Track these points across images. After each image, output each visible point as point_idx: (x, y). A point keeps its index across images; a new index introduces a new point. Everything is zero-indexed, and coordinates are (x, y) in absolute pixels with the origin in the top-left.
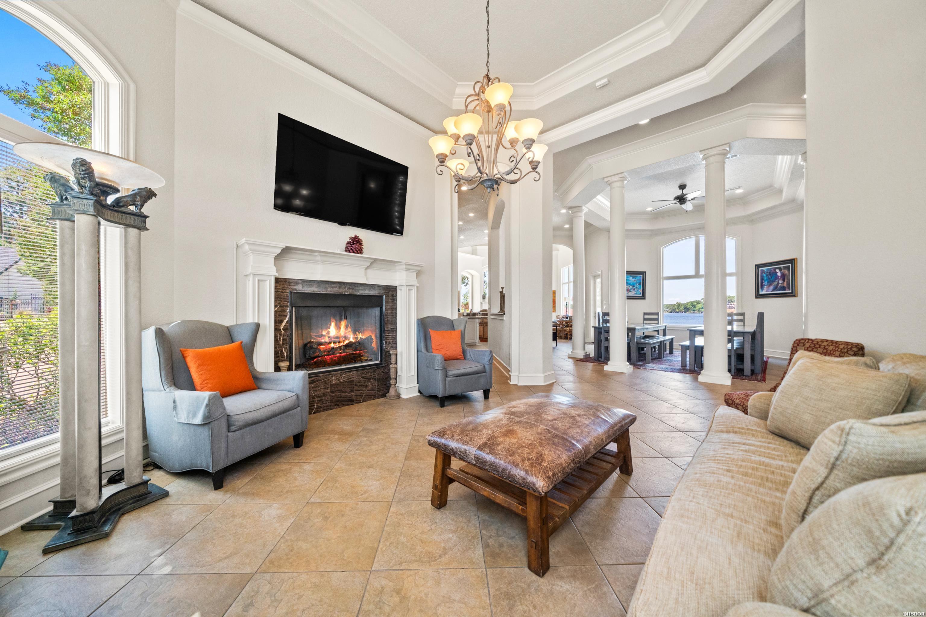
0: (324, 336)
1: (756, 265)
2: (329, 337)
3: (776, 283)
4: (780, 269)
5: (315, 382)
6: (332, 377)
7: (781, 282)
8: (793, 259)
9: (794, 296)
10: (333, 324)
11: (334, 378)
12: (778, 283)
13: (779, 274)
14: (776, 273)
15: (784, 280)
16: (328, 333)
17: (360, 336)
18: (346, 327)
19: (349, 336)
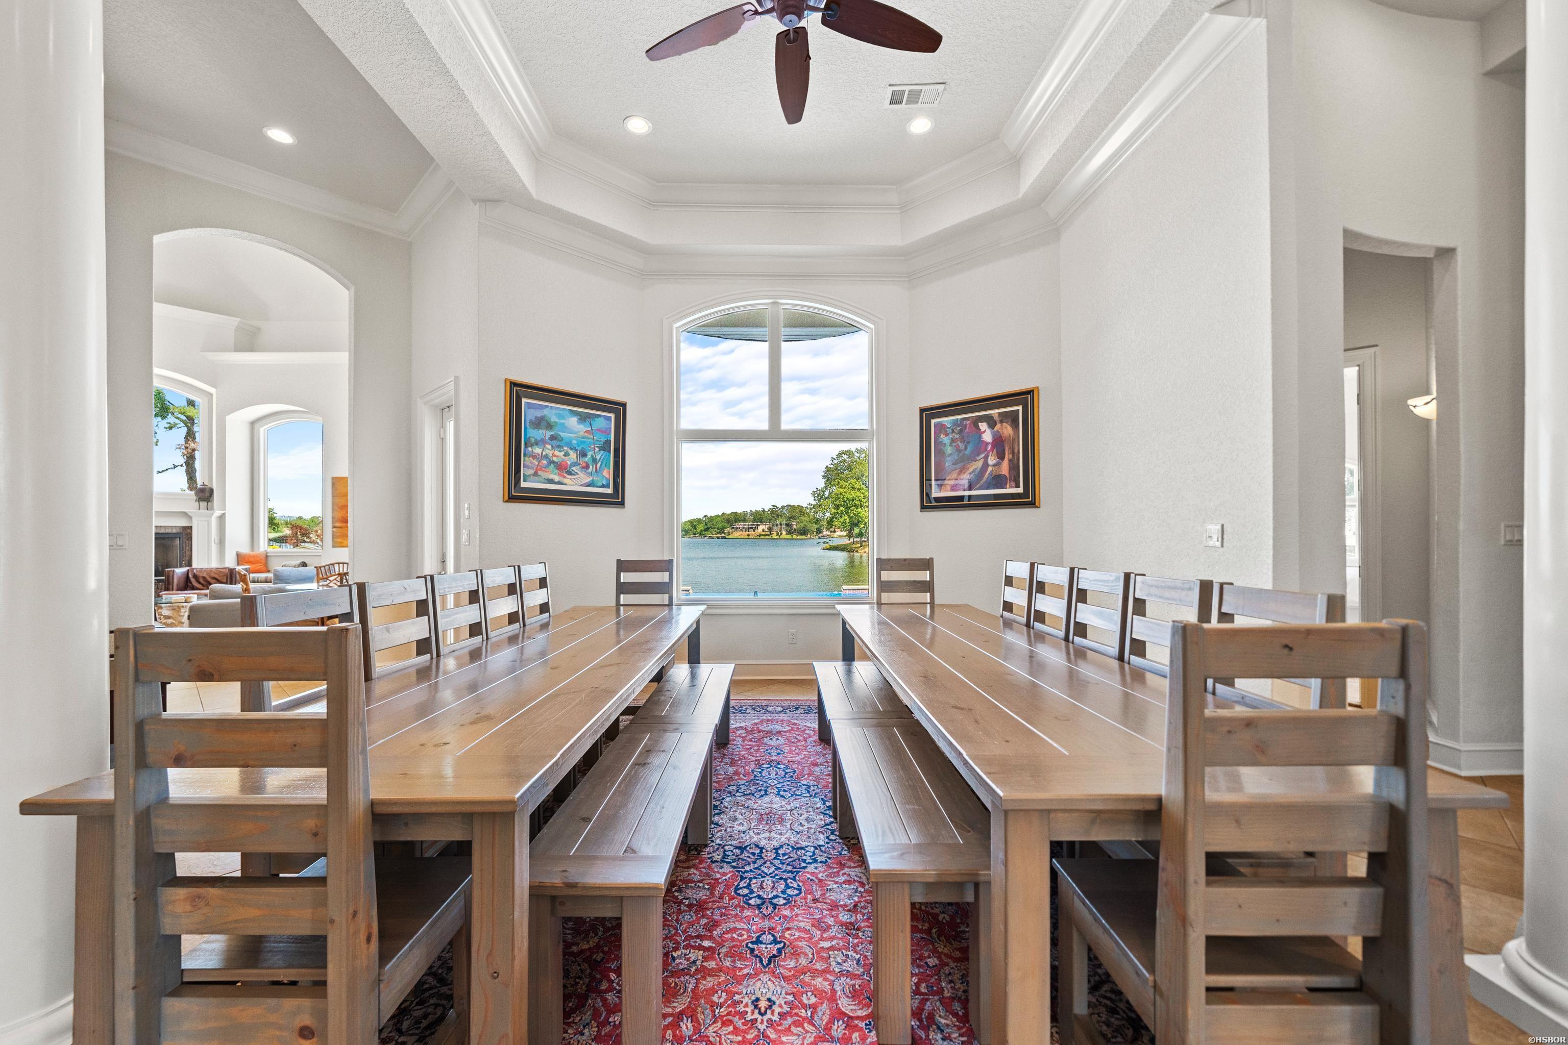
1: (922, 411)
3: (980, 464)
4: (991, 422)
7: (992, 460)
8: (1030, 392)
9: (1033, 504)
12: (986, 465)
13: (988, 437)
14: (980, 433)
15: (1001, 457)
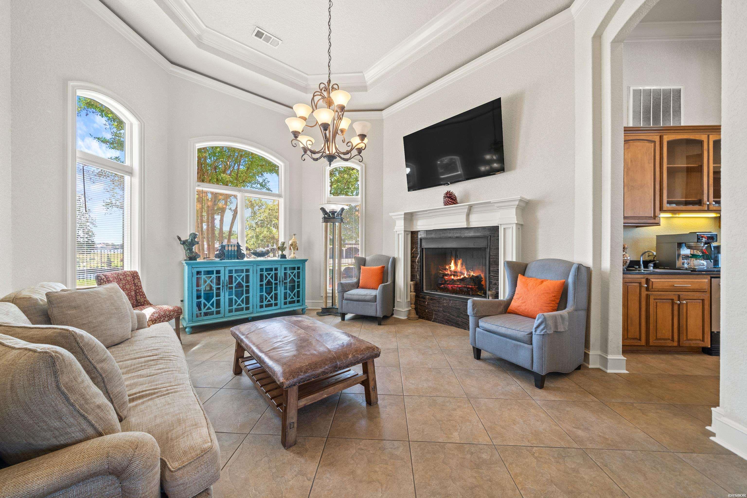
0: (448, 269)
2: (450, 271)
5: (433, 300)
6: (444, 300)
10: (453, 262)
11: (445, 301)
16: (450, 267)
17: (472, 274)
18: (462, 264)
19: (464, 272)
